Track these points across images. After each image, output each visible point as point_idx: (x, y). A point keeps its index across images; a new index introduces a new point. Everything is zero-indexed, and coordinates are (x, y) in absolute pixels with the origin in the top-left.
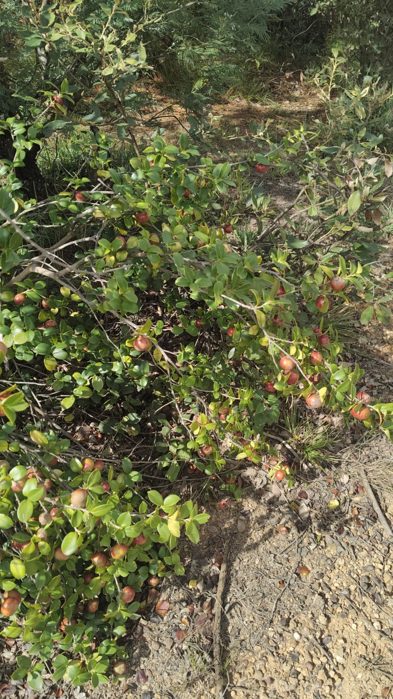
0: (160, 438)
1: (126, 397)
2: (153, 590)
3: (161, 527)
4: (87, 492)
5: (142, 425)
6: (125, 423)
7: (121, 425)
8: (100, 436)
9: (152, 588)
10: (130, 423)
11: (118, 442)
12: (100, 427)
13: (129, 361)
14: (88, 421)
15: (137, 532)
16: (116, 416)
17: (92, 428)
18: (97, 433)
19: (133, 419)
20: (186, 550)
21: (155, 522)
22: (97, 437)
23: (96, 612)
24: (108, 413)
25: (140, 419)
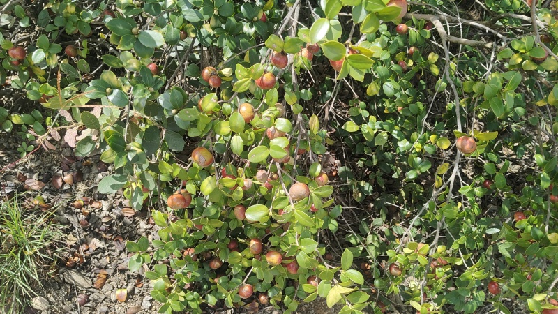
0: (369, 222)
1: (379, 170)
2: (257, 304)
3: (325, 283)
4: (309, 194)
5: (367, 199)
6: (359, 186)
7: (356, 183)
8: (334, 174)
9: (257, 301)
10: (361, 189)
11: (340, 191)
12: (341, 169)
13: (417, 150)
14: (338, 157)
15: (307, 265)
16: (358, 175)
17: (335, 163)
18: (334, 170)
19: (366, 189)
20: (304, 309)
21: (326, 275)
22: (331, 172)
23: (212, 270)
24: (354, 167)
25: (371, 194)
